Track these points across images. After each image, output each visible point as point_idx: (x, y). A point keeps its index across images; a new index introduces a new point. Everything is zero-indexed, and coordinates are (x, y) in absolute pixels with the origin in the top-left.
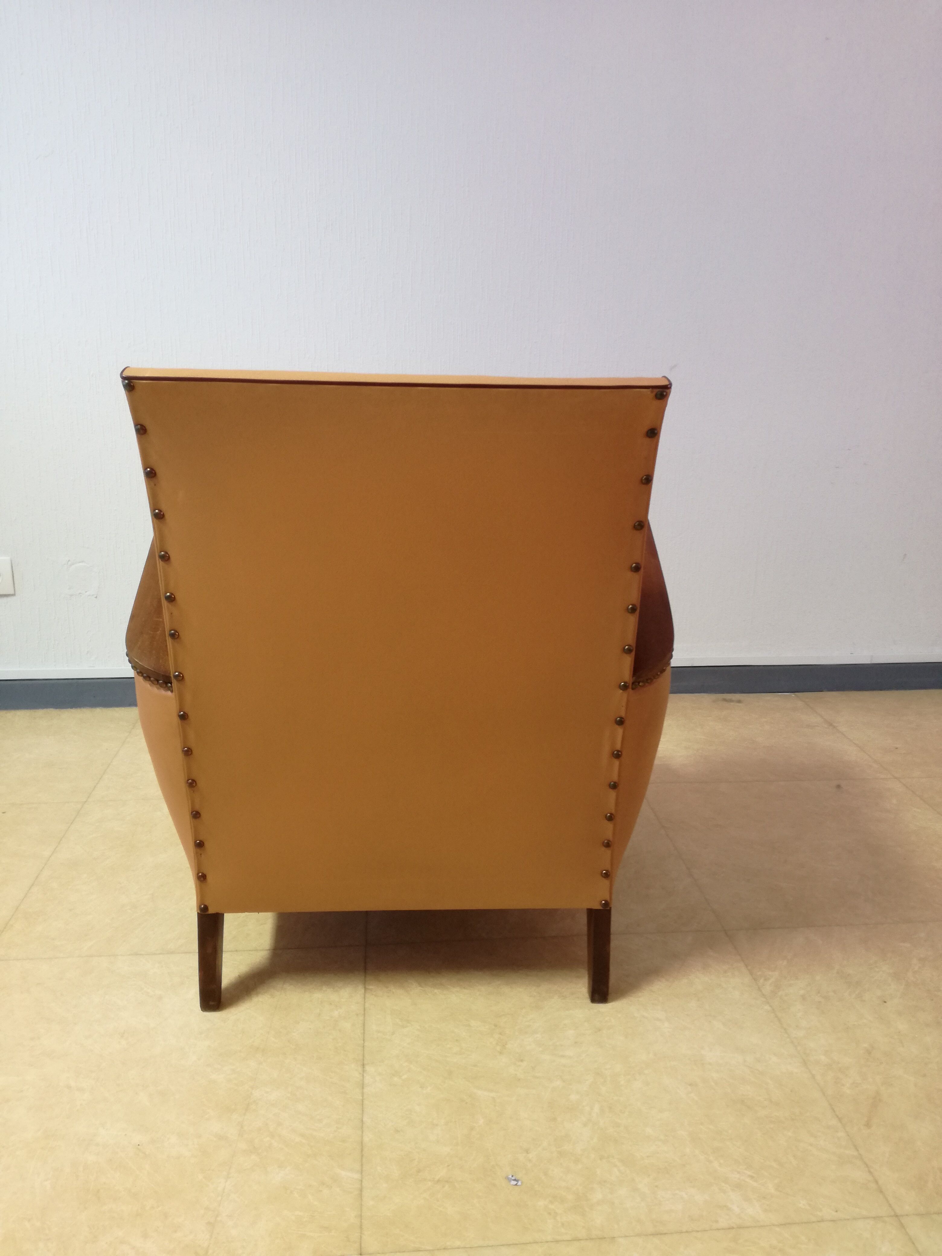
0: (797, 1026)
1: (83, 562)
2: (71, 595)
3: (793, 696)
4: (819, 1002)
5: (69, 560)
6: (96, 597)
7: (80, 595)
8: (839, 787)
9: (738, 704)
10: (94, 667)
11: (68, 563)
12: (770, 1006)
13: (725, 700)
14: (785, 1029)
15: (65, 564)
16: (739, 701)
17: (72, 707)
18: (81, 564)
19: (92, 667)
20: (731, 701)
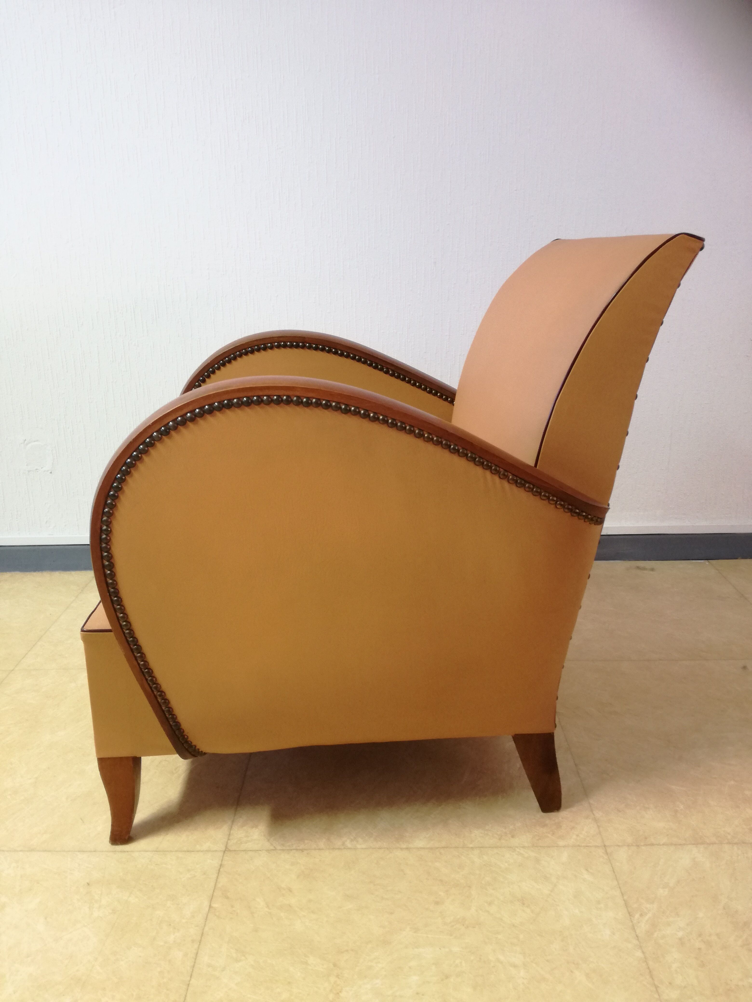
0: (670, 983)
1: (37, 441)
2: (29, 471)
3: (707, 563)
4: (700, 949)
5: (25, 440)
6: (51, 473)
7: (37, 470)
8: (745, 668)
9: (651, 572)
10: (53, 535)
11: (24, 442)
12: (643, 953)
13: (638, 568)
14: (657, 987)
15: (22, 443)
16: (652, 570)
17: (35, 571)
18: (36, 443)
19: (51, 535)
20: (644, 569)
